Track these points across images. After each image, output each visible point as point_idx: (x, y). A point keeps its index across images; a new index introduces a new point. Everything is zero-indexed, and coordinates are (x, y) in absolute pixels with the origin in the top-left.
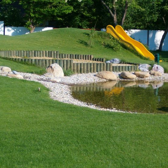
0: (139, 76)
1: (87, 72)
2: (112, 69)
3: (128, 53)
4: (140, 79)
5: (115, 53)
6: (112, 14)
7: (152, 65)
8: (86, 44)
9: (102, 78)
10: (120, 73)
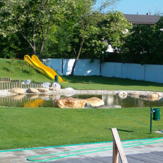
0: (41, 91)
1: (4, 89)
2: (22, 86)
3: (41, 76)
4: (42, 93)
5: (31, 76)
6: (32, 47)
7: (52, 83)
8: (8, 70)
9: (14, 92)
10: (27, 89)
